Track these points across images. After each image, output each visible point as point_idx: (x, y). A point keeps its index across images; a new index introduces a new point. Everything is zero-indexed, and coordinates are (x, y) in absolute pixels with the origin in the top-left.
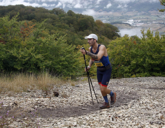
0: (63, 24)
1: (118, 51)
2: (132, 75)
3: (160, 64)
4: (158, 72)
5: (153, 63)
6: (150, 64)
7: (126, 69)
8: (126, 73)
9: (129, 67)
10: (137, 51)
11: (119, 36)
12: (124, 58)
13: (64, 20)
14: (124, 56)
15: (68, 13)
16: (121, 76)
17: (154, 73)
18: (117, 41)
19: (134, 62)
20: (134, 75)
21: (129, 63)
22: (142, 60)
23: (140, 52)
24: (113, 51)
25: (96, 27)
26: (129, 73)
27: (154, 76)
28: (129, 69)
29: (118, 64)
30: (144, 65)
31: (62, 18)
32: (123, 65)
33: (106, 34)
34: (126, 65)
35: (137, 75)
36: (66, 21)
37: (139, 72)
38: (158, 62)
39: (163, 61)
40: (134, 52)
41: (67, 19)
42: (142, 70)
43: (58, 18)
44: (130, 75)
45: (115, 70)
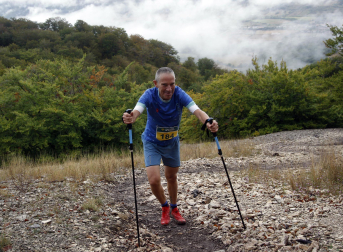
0: (72, 48)
2: (252, 131)
3: (294, 111)
4: (291, 123)
5: (284, 110)
6: (280, 112)
7: (243, 124)
8: (242, 129)
9: (246, 120)
10: (255, 94)
12: (237, 107)
13: (72, 40)
14: (237, 105)
15: (77, 25)
16: (237, 134)
17: (286, 126)
19: (253, 112)
20: (256, 133)
22: (265, 108)
23: (260, 96)
26: (248, 129)
28: (247, 123)
30: (269, 115)
31: (68, 36)
32: (236, 119)
34: (240, 118)
35: (261, 131)
36: (77, 42)
37: (263, 127)
38: (291, 109)
39: (297, 107)
40: (251, 96)
41: (76, 38)
42: (266, 123)
43: (60, 38)
44: (250, 131)
45: (223, 127)
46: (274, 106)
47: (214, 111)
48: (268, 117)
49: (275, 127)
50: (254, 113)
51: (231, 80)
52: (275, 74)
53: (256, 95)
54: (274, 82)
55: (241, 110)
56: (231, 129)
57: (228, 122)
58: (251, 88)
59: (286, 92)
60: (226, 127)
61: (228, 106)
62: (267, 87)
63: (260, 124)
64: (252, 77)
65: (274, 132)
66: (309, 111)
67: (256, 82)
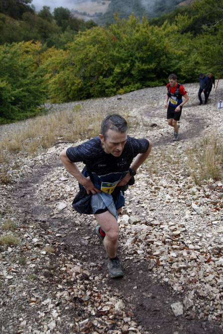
1: (90, 54)
2: (118, 89)
3: (156, 69)
4: (152, 80)
5: (146, 67)
6: (143, 70)
7: (108, 82)
8: (108, 88)
9: (111, 78)
10: (118, 52)
12: (101, 65)
14: (102, 63)
16: (103, 94)
17: (148, 83)
19: (117, 70)
20: (121, 91)
22: (128, 65)
23: (123, 54)
26: (113, 87)
27: (149, 86)
28: (112, 81)
30: (133, 72)
32: (101, 77)
34: (105, 76)
35: (125, 88)
37: (127, 84)
38: (153, 66)
39: (159, 63)
40: (115, 54)
42: (130, 80)
44: (115, 89)
45: (89, 86)
46: (137, 64)
47: (80, 69)
48: (132, 75)
49: (138, 85)
50: (119, 71)
51: (95, 37)
52: (137, 31)
53: (120, 53)
54: (137, 39)
55: (106, 69)
56: (97, 88)
57: (94, 81)
58: (114, 45)
59: (148, 50)
60: (91, 86)
61: (93, 65)
62: (130, 44)
63: (124, 82)
64: (115, 34)
65: (138, 89)
66: (169, 67)
67: (119, 38)
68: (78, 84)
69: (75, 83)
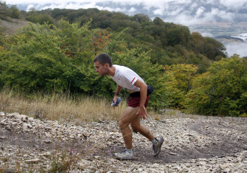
0: (147, 35)
1: (222, 76)
2: (242, 113)
7: (233, 104)
8: (232, 109)
9: (237, 101)
11: (224, 56)
12: (231, 88)
13: (148, 30)
14: (231, 85)
15: (154, 21)
16: (225, 114)
18: (222, 62)
19: (245, 95)
20: (245, 114)
21: (237, 95)
24: (214, 77)
25: (192, 42)
26: (238, 109)
28: (238, 104)
29: (221, 96)
31: (146, 27)
32: (228, 98)
33: (206, 52)
34: (233, 98)
36: (151, 32)
41: (152, 29)
43: (140, 28)
44: (238, 113)
45: (216, 104)
68: (205, 100)
69: (202, 98)
